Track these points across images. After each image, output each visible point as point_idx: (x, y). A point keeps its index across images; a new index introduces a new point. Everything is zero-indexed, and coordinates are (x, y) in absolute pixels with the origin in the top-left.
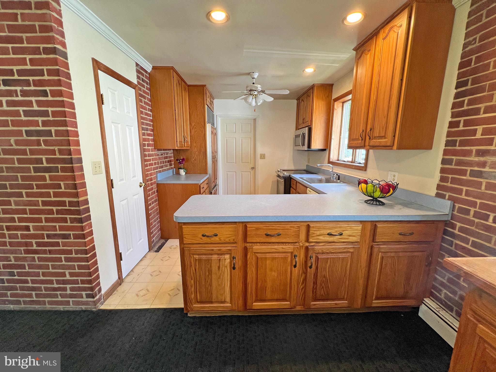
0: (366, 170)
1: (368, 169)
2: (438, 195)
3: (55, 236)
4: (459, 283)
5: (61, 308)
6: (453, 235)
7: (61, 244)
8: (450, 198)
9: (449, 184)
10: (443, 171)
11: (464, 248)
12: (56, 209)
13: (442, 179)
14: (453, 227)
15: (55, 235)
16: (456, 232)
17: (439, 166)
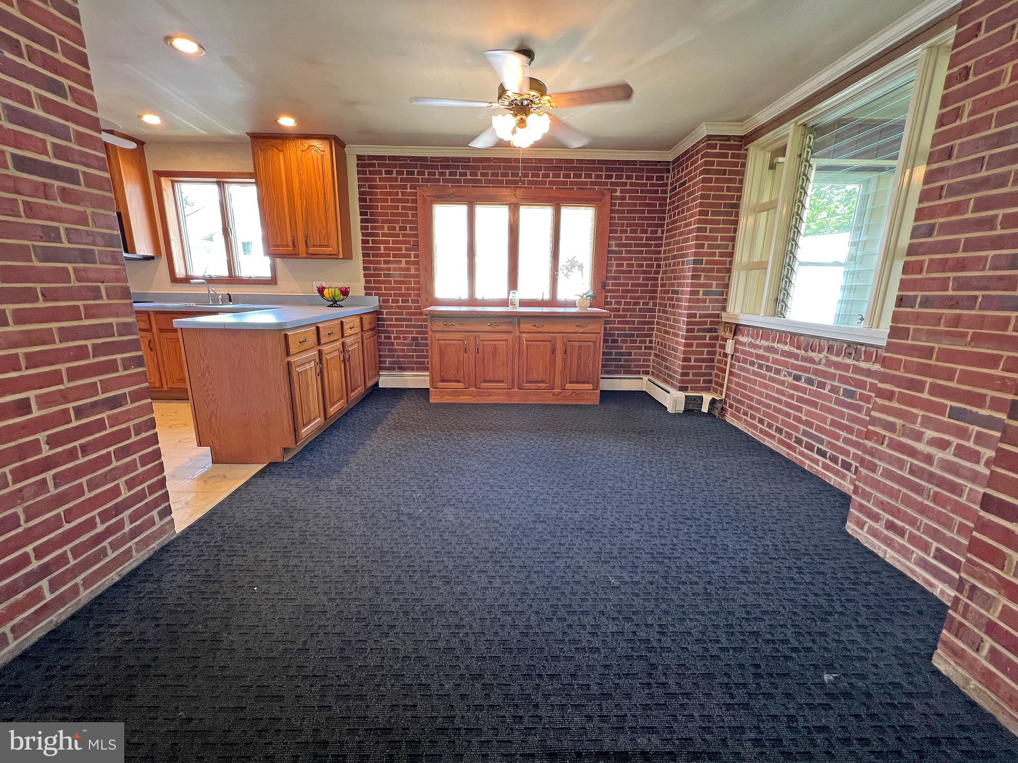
0: (276, 284)
1: (279, 282)
2: (367, 294)
3: (95, 407)
4: (394, 349)
5: (115, 577)
6: (383, 320)
7: (107, 422)
8: (376, 294)
9: (372, 285)
10: (365, 276)
11: (391, 324)
12: (93, 344)
13: (367, 282)
14: (382, 313)
15: (94, 405)
16: (385, 316)
17: (362, 272)
